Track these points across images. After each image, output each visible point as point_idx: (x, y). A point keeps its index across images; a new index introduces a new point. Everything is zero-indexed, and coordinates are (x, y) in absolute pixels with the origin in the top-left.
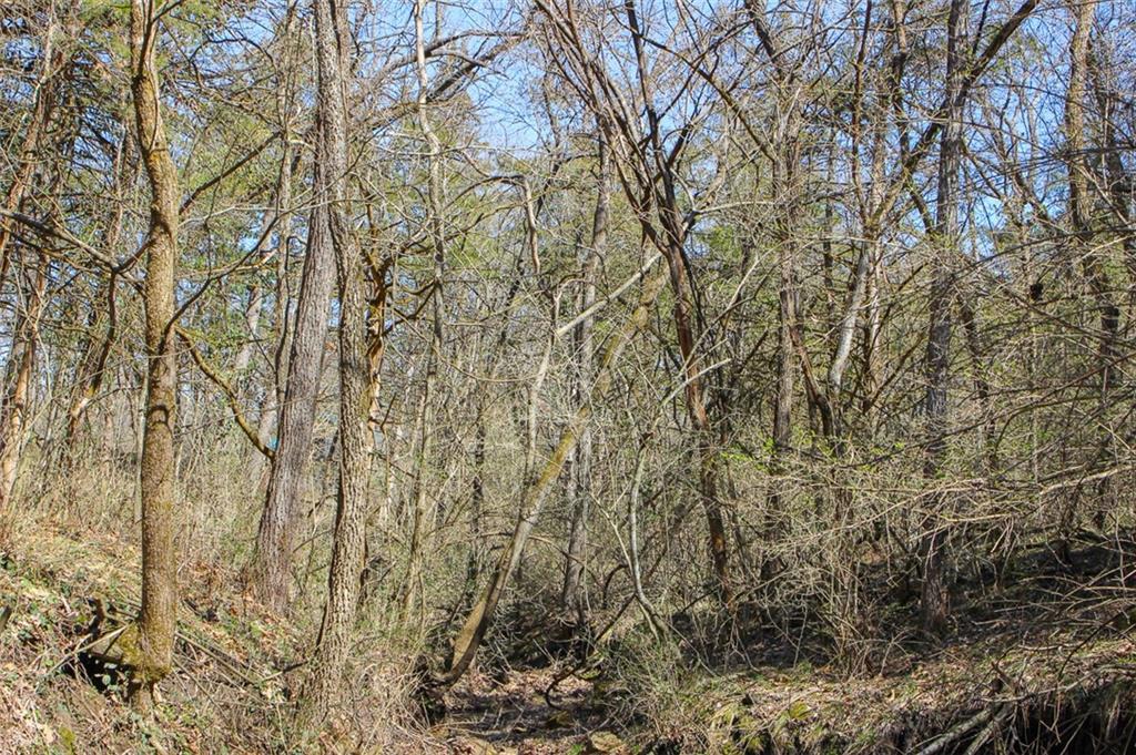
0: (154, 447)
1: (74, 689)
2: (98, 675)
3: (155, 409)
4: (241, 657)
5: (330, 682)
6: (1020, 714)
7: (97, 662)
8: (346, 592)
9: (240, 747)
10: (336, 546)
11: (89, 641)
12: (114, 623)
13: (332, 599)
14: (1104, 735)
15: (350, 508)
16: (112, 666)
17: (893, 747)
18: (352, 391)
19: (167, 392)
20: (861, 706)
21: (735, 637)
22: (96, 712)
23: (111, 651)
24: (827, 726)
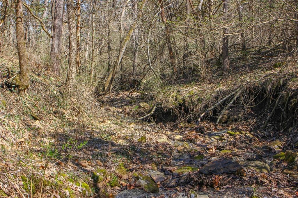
0: (19, 28)
1: (5, 91)
2: (10, 88)
3: (18, 18)
4: (48, 84)
5: (71, 88)
6: (246, 89)
7: (10, 85)
8: (73, 65)
9: (49, 106)
10: (69, 53)
11: (7, 79)
12: (13, 74)
13: (69, 67)
14: (267, 93)
15: (72, 43)
16: (14, 86)
17: (215, 100)
18: (71, 12)
19: (21, 13)
20: (207, 91)
21: (175, 75)
22: (11, 97)
23: (13, 82)
24: (199, 96)
